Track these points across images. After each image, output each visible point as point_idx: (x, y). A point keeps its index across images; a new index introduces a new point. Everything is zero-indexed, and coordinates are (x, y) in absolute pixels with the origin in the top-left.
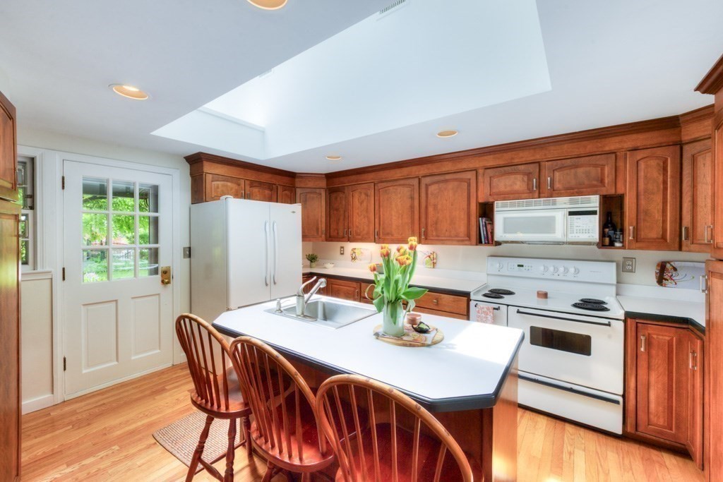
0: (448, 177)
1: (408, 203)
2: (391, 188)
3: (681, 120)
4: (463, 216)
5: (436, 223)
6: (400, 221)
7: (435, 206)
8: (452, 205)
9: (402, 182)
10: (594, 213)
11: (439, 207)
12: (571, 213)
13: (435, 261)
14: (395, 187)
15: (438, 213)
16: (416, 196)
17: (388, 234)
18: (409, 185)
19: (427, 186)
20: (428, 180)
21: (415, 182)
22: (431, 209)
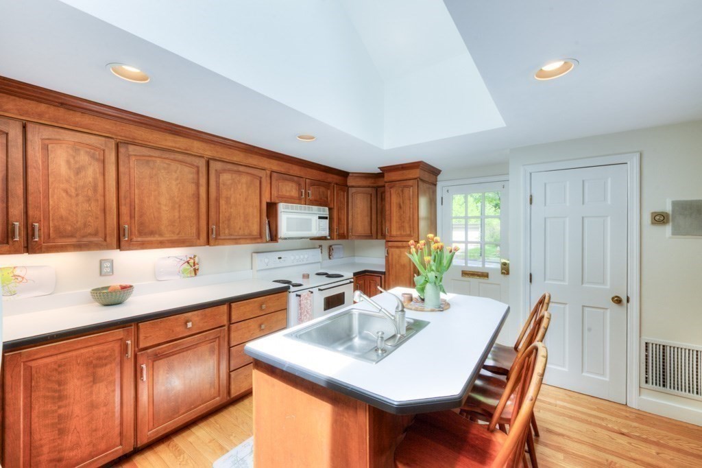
0: (241, 169)
1: (191, 188)
2: (158, 161)
3: (350, 175)
4: (257, 214)
5: (229, 220)
6: (177, 214)
7: (228, 199)
8: (246, 200)
9: (180, 157)
10: (326, 218)
11: (232, 200)
12: (320, 218)
13: (197, 267)
14: (167, 161)
15: (231, 208)
16: (203, 181)
17: (152, 233)
18: (192, 165)
19: (218, 173)
20: (219, 165)
21: (202, 164)
22: (222, 202)
